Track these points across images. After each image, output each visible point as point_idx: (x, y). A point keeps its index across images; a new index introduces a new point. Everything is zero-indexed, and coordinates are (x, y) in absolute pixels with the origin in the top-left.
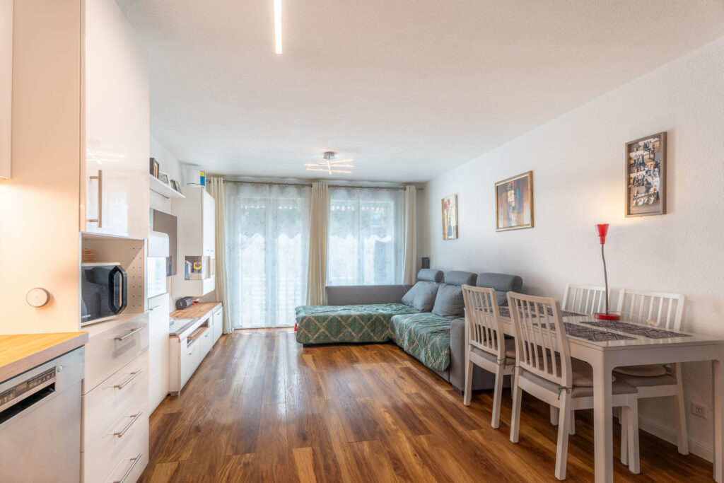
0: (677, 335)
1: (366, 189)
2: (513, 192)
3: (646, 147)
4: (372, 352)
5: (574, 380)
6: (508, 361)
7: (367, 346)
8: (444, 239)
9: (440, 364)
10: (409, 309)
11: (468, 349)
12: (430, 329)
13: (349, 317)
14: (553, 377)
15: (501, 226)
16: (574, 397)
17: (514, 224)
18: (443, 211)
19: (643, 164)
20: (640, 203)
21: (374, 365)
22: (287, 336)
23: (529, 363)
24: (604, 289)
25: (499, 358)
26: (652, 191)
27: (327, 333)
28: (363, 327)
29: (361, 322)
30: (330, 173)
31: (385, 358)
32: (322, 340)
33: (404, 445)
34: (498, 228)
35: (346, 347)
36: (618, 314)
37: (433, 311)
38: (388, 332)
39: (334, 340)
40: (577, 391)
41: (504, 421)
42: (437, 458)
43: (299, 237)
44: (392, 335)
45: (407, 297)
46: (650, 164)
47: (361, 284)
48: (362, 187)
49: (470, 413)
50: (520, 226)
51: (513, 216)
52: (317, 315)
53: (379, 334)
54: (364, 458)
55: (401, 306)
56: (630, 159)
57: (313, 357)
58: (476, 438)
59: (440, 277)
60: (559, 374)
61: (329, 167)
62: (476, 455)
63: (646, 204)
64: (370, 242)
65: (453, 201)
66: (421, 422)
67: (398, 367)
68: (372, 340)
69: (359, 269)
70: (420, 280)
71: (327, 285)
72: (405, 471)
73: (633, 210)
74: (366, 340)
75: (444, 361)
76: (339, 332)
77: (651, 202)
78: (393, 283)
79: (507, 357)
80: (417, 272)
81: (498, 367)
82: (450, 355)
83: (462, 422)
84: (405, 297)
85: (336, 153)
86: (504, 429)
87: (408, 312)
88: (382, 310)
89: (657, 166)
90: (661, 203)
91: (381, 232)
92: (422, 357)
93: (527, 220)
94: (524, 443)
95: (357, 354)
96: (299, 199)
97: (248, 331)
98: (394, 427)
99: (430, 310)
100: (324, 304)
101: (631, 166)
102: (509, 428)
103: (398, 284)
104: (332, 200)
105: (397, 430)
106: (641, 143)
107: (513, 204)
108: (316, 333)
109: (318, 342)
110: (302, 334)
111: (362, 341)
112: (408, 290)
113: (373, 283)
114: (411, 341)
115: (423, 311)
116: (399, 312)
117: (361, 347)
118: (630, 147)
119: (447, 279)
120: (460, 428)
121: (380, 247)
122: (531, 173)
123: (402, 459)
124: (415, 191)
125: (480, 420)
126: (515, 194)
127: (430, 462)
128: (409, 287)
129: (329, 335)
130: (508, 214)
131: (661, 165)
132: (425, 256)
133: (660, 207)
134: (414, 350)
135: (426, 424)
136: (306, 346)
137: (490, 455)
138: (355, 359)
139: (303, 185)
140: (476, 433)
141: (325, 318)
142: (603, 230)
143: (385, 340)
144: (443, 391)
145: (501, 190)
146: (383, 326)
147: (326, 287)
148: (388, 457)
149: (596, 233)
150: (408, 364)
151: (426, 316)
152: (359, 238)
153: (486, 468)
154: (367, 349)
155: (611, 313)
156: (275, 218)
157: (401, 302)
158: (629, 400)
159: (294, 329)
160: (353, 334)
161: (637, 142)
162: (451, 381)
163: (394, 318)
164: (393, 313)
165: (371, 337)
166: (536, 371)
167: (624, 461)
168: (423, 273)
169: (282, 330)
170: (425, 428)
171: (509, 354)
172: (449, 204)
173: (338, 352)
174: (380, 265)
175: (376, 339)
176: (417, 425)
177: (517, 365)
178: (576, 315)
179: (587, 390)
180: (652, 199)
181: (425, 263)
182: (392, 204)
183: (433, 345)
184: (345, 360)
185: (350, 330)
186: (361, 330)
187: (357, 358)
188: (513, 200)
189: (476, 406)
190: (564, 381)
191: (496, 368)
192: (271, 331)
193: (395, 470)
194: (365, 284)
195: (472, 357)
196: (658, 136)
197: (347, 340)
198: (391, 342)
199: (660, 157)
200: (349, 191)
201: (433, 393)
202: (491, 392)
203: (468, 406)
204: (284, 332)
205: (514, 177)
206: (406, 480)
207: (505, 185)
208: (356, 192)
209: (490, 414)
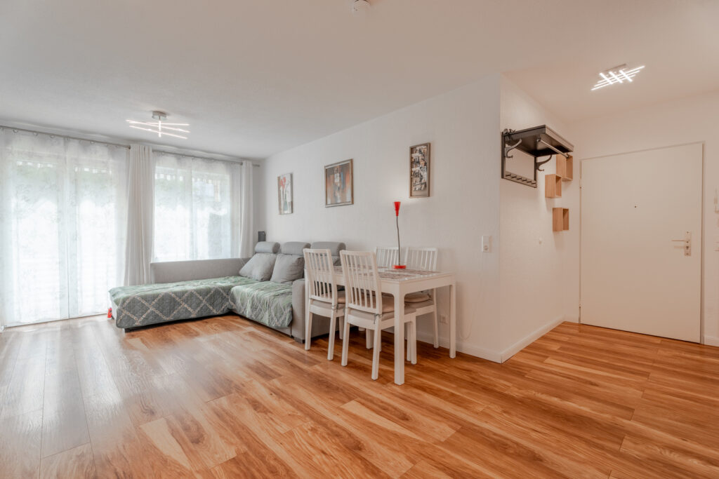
0: (434, 272)
1: (200, 159)
2: (338, 175)
3: (420, 151)
4: (213, 324)
5: (383, 308)
6: (340, 306)
7: (205, 320)
8: (280, 214)
9: (283, 322)
10: (248, 280)
11: (308, 302)
12: (272, 294)
13: (183, 293)
14: (371, 310)
15: (329, 202)
16: (383, 320)
17: (339, 201)
18: (279, 188)
19: (418, 162)
20: (417, 189)
21: (217, 336)
22: (97, 325)
23: (355, 303)
24: (398, 248)
25: (333, 304)
26: (423, 181)
27: (157, 312)
28: (201, 301)
29: (199, 296)
30: (160, 136)
31: (227, 328)
32: (151, 321)
33: (260, 390)
34: (327, 204)
35: (182, 325)
36: (405, 264)
37: (272, 279)
38: (228, 304)
39: (166, 319)
40: (385, 315)
41: (337, 354)
42: (290, 391)
43: (111, 207)
44: (232, 306)
45: (245, 269)
46: (422, 163)
47: (195, 259)
48: (194, 157)
49: (311, 355)
50: (344, 203)
51: (338, 195)
52: (143, 294)
53: (218, 308)
54: (224, 410)
55: (239, 278)
56: (412, 158)
57: (142, 339)
58: (317, 370)
59: (276, 249)
60: (375, 307)
61: (160, 129)
62: (319, 381)
63: (420, 189)
64: (204, 214)
65: (288, 179)
66: (272, 370)
67: (241, 333)
68: (211, 314)
69: (192, 243)
70: (256, 253)
71: (152, 261)
72: (264, 407)
73: (414, 193)
74: (205, 314)
75: (287, 318)
76: (172, 309)
77: (423, 188)
78: (229, 257)
79: (339, 303)
80: (254, 245)
81: (333, 312)
82: (292, 312)
83: (304, 362)
84: (243, 269)
85: (169, 115)
86: (337, 359)
87: (247, 283)
88: (220, 283)
89: (425, 164)
90: (427, 189)
91: (216, 205)
92: (266, 321)
93: (349, 199)
94: (351, 365)
95: (196, 329)
96: (111, 161)
97: (31, 327)
98: (248, 380)
99: (269, 279)
100: (149, 283)
101: (413, 163)
102: (340, 358)
103: (235, 257)
104: (157, 167)
105: (251, 381)
106: (418, 148)
107: (339, 185)
108: (143, 313)
109: (145, 324)
110: (124, 317)
111: (200, 316)
112: (246, 263)
113: (207, 258)
114: (254, 307)
115: (262, 280)
116: (239, 283)
117: (199, 322)
118: (412, 150)
119: (283, 249)
120: (305, 367)
121: (215, 220)
122: (352, 160)
123: (260, 401)
124: (251, 166)
125: (319, 358)
126: (340, 176)
127: (284, 395)
128: (246, 260)
129: (160, 314)
130: (335, 193)
131: (428, 164)
132: (261, 230)
133: (427, 192)
134: (257, 317)
135: (276, 371)
136: (128, 330)
137: (329, 378)
138: (194, 333)
139: (118, 145)
140: (317, 367)
141: (154, 297)
142: (397, 205)
143: (225, 311)
144: (287, 344)
145: (329, 172)
146: (224, 298)
147: (152, 265)
148: (247, 402)
149: (394, 207)
150: (252, 329)
151: (266, 284)
152: (191, 210)
153: (328, 387)
154: (206, 322)
155: (401, 265)
156: (75, 181)
157: (239, 275)
158: (412, 317)
159: (107, 316)
160: (190, 309)
161: (415, 147)
162: (293, 334)
163: (234, 289)
164: (232, 284)
165: (210, 311)
166: (360, 307)
167: (408, 359)
168: (261, 246)
169: (88, 319)
170: (276, 373)
171: (341, 300)
172: (285, 181)
173: (173, 330)
174: (215, 239)
175: (215, 312)
176: (268, 372)
177: (346, 306)
178: (382, 267)
179: (391, 314)
180: (423, 186)
181: (262, 237)
182: (227, 177)
183: (276, 306)
184: (183, 336)
185: (186, 306)
186: (198, 305)
187: (197, 332)
188: (338, 181)
189: (315, 348)
190: (378, 310)
191: (331, 314)
192: (71, 322)
193: (255, 409)
194: (199, 259)
195: (312, 308)
196: (426, 145)
197: (182, 317)
198: (231, 313)
199: (427, 158)
200: (179, 159)
201: (278, 347)
202: (326, 337)
203: (308, 350)
204: (91, 321)
205: (339, 163)
206: (266, 414)
207: (333, 169)
208: (189, 161)
209: (327, 353)
